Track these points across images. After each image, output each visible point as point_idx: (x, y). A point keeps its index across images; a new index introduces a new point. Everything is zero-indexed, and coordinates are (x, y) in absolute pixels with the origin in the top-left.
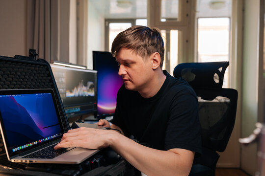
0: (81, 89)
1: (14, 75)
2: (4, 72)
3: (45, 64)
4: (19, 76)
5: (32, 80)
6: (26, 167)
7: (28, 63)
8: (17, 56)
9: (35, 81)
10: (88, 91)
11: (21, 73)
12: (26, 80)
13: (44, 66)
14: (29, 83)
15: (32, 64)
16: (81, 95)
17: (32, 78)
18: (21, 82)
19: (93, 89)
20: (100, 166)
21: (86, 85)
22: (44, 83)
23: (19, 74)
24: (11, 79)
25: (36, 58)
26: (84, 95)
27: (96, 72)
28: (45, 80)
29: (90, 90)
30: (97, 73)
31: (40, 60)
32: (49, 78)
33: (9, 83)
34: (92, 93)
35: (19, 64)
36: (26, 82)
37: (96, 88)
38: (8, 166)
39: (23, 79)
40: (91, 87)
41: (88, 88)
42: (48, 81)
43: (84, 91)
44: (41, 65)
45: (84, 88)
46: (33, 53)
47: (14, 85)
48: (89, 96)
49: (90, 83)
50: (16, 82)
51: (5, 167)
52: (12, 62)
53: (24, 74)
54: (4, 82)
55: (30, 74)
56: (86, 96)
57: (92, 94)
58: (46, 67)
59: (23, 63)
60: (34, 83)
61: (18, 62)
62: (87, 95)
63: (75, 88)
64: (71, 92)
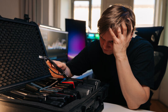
0: (57, 44)
1: (14, 32)
2: (7, 30)
3: (35, 25)
4: (18, 33)
5: (26, 36)
6: (24, 98)
7: (23, 24)
8: (16, 19)
9: (29, 37)
10: (62, 46)
11: (19, 31)
12: (23, 36)
13: (35, 26)
14: (25, 38)
15: (27, 25)
16: (57, 48)
17: (26, 34)
18: (19, 37)
20: (77, 99)
21: (61, 41)
22: (35, 38)
23: (18, 31)
24: (12, 35)
25: (29, 21)
27: (67, 33)
28: (35, 36)
31: (32, 23)
32: (38, 35)
33: (11, 37)
34: (64, 47)
35: (17, 24)
36: (23, 37)
37: (68, 44)
38: (11, 97)
39: (20, 35)
40: (64, 43)
41: (62, 43)
42: (37, 37)
43: (59, 45)
44: (32, 26)
45: (60, 44)
46: (26, 17)
47: (14, 39)
48: (63, 49)
49: (63, 41)
50: (16, 37)
51: (9, 97)
52: (13, 23)
53: (21, 31)
54: (7, 37)
55: (25, 32)
56: (60, 49)
58: (36, 27)
59: (20, 24)
60: (28, 39)
61: (16, 23)
63: (54, 44)
64: (51, 46)
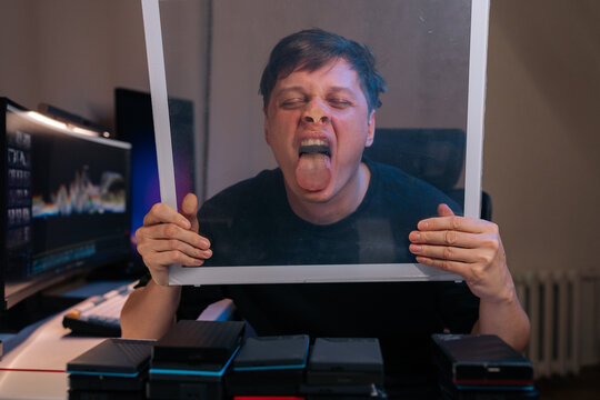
0: (81, 193)
10: (105, 198)
16: (80, 208)
19: (122, 193)
21: (97, 181)
26: (92, 211)
27: (127, 146)
29: (112, 196)
30: (132, 150)
37: (130, 189)
41: (105, 191)
43: (90, 198)
45: (92, 189)
48: (108, 213)
49: (111, 177)
56: (97, 214)
57: (118, 206)
62: (101, 211)
63: (63, 191)
64: (48, 201)
